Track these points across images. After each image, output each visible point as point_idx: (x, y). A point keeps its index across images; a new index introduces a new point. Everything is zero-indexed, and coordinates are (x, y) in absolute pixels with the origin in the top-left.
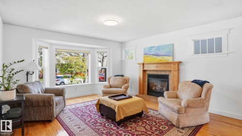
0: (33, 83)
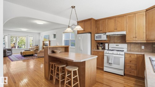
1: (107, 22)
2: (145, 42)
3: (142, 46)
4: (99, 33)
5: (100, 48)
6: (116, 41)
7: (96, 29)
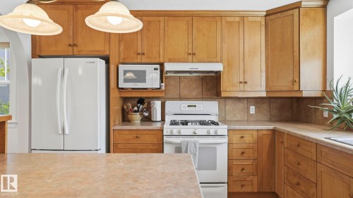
1: (162, 24)
2: (264, 95)
3: (251, 107)
4: (135, 61)
5: (137, 117)
6: (185, 92)
7: (122, 47)
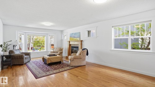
0: (16, 50)
